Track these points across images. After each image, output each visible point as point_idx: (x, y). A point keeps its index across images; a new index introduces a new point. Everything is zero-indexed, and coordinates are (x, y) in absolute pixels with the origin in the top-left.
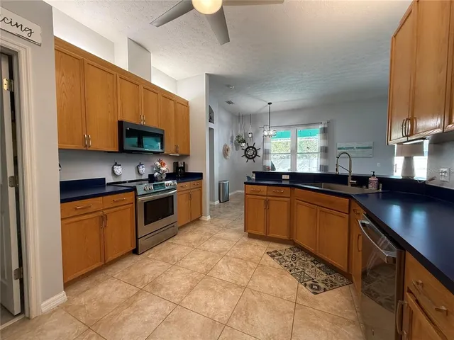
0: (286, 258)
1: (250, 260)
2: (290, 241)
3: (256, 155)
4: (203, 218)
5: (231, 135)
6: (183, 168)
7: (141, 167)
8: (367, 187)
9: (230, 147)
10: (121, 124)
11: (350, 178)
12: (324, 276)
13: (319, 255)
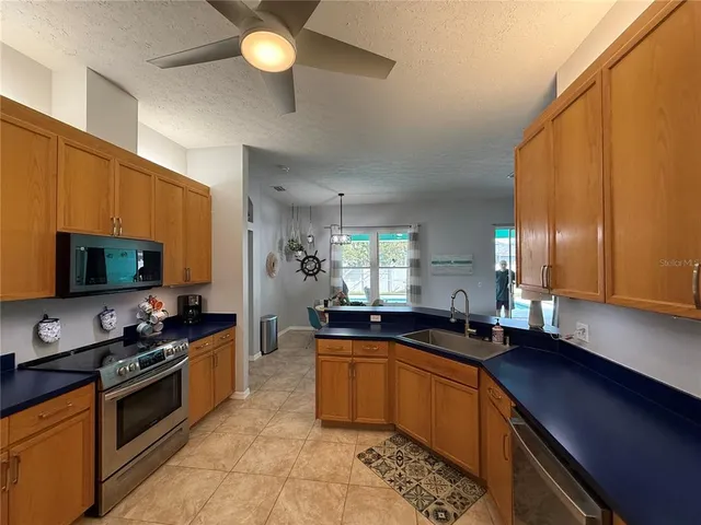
0: (388, 461)
1: (333, 478)
2: (390, 427)
3: (319, 269)
4: (238, 395)
5: (279, 238)
6: (199, 308)
7: (108, 316)
8: (491, 340)
9: (278, 256)
10: (63, 240)
11: (467, 325)
12: (449, 489)
13: (436, 448)
